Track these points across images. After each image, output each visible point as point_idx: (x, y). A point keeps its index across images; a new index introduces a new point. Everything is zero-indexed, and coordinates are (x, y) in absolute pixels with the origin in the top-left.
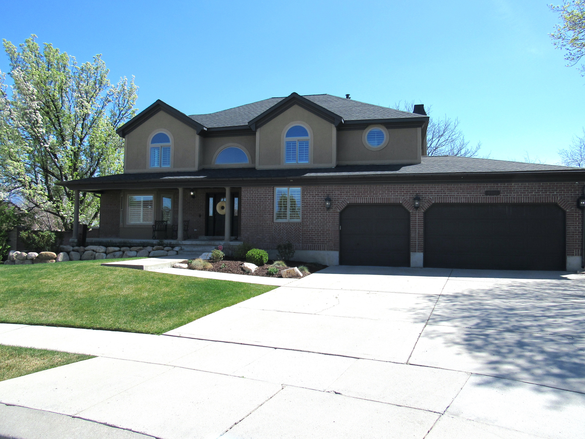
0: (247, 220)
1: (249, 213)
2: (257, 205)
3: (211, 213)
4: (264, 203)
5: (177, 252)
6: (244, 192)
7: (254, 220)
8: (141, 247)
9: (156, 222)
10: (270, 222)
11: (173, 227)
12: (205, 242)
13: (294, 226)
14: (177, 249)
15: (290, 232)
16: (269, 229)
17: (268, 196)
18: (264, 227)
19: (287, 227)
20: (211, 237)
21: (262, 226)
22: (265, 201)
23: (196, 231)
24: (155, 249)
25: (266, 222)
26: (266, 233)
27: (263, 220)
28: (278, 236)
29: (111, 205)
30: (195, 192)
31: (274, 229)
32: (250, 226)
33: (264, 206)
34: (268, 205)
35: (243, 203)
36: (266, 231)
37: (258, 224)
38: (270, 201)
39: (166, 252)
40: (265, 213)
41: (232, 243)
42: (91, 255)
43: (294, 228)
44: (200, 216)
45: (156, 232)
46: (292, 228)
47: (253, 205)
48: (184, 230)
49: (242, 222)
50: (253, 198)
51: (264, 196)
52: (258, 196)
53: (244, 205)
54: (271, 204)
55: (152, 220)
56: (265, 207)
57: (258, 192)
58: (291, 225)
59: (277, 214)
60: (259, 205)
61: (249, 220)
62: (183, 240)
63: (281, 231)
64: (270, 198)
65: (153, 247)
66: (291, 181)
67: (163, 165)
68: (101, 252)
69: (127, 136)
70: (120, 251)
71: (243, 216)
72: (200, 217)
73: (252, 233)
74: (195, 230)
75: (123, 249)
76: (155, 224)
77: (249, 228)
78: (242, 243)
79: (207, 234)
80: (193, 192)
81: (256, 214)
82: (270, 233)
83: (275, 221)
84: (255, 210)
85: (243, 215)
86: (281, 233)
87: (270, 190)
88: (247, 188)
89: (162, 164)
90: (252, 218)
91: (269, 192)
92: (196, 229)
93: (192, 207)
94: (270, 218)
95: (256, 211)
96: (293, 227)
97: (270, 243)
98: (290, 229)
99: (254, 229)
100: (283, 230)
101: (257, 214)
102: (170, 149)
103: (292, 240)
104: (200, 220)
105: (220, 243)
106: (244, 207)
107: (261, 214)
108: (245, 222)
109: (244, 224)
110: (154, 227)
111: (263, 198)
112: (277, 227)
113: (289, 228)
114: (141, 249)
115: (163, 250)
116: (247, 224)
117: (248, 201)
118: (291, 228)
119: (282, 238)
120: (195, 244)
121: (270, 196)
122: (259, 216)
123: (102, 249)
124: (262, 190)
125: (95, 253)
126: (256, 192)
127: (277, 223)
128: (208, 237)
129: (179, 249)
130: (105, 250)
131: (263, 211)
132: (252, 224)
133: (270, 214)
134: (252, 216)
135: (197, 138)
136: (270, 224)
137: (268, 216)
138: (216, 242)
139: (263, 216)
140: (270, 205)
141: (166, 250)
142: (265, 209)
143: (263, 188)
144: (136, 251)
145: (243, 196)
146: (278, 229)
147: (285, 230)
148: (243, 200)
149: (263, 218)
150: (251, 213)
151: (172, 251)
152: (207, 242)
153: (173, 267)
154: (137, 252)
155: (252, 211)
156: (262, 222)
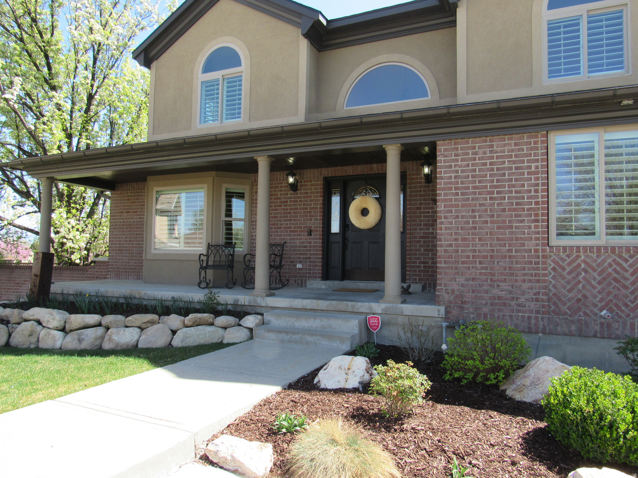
0: (456, 240)
1: (463, 217)
2: (489, 193)
3: (335, 227)
4: (514, 186)
5: (251, 330)
6: (446, 156)
7: (480, 239)
8: (155, 317)
9: (209, 246)
10: (537, 245)
11: (247, 258)
12: (328, 303)
13: (631, 257)
14: (250, 321)
15: (615, 280)
16: (534, 269)
17: (528, 161)
18: (517, 263)
19: (604, 261)
20: (337, 284)
21: (510, 257)
22: (516, 180)
23: (299, 269)
24: (190, 324)
25: (524, 245)
26: (524, 281)
27: (512, 239)
28: (569, 291)
29: (128, 212)
30: (297, 177)
31: (554, 269)
32: (468, 257)
33: (514, 195)
34: (530, 191)
35: (443, 189)
36: (525, 275)
37: (493, 251)
38: (537, 179)
39: (221, 331)
40: (520, 216)
41: (409, 309)
42: (30, 335)
43: (630, 266)
44: (310, 233)
45: (210, 272)
46: (625, 265)
47: (475, 193)
48: (271, 266)
49: (441, 246)
50: (475, 171)
51: (514, 162)
52: (491, 164)
53: (445, 195)
54: (540, 188)
55: (201, 243)
56: (516, 198)
57: (491, 152)
58: (620, 257)
59: (558, 219)
60: (498, 193)
61: (464, 239)
62: (268, 296)
63: (580, 274)
64: (537, 167)
65: (186, 315)
66: (625, 102)
67: (227, 119)
68: (51, 326)
69: (154, 65)
70: (100, 325)
71: (443, 226)
72: (311, 235)
73: (473, 279)
74: (299, 266)
75: (109, 319)
76: (208, 251)
77: (463, 263)
78: (442, 309)
79: (326, 276)
80: (293, 175)
81: (486, 222)
82: (538, 281)
83: (555, 241)
84: (483, 208)
85: (442, 223)
86: (579, 282)
87: (535, 143)
88: (455, 144)
89: (224, 116)
90: (473, 234)
91: (532, 149)
92: (300, 262)
93: (290, 213)
94: (538, 233)
95: (486, 210)
96: (626, 261)
97: (537, 312)
98: (615, 270)
99: (482, 268)
100: (586, 271)
101: (492, 222)
102: (241, 81)
103: (626, 305)
104: (311, 243)
105: (371, 308)
106: (446, 200)
107: (504, 222)
108: (451, 245)
109: (445, 251)
110: (204, 258)
111: (511, 168)
112: (563, 260)
113: (610, 265)
114: (152, 323)
115: (212, 324)
116: (457, 251)
117: (458, 183)
118: (618, 264)
119: (585, 296)
120: (300, 306)
121: (537, 161)
122: (499, 228)
123: (54, 319)
124: (505, 145)
125: (40, 327)
126: (485, 153)
127: (565, 248)
128: (328, 282)
129: (257, 321)
130: (63, 322)
131: (510, 210)
132: (475, 251)
133: (537, 221)
134: (475, 228)
135: (304, 44)
136: (536, 251)
137: (530, 227)
138: (359, 304)
139: (511, 227)
140: (536, 191)
141: (220, 325)
142: (517, 204)
143: (511, 139)
144: (139, 327)
145: (441, 167)
146: (568, 269)
147: (595, 270)
148: (441, 178)
149: (512, 233)
150: (471, 217)
151: (237, 328)
152: (334, 302)
153: (206, 459)
154: (142, 329)
155: (473, 211)
156: (510, 245)
